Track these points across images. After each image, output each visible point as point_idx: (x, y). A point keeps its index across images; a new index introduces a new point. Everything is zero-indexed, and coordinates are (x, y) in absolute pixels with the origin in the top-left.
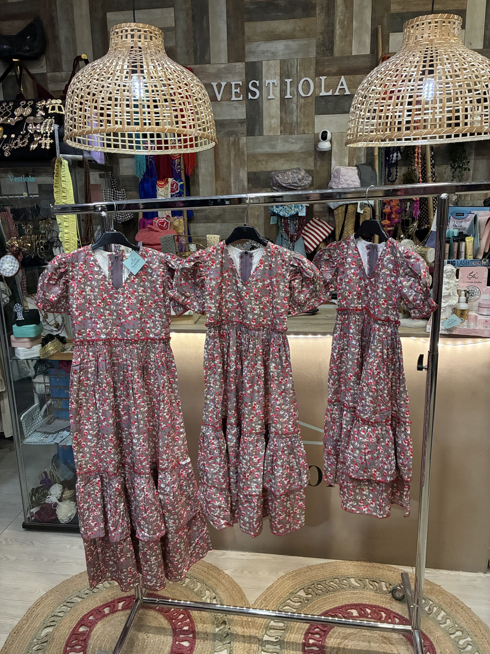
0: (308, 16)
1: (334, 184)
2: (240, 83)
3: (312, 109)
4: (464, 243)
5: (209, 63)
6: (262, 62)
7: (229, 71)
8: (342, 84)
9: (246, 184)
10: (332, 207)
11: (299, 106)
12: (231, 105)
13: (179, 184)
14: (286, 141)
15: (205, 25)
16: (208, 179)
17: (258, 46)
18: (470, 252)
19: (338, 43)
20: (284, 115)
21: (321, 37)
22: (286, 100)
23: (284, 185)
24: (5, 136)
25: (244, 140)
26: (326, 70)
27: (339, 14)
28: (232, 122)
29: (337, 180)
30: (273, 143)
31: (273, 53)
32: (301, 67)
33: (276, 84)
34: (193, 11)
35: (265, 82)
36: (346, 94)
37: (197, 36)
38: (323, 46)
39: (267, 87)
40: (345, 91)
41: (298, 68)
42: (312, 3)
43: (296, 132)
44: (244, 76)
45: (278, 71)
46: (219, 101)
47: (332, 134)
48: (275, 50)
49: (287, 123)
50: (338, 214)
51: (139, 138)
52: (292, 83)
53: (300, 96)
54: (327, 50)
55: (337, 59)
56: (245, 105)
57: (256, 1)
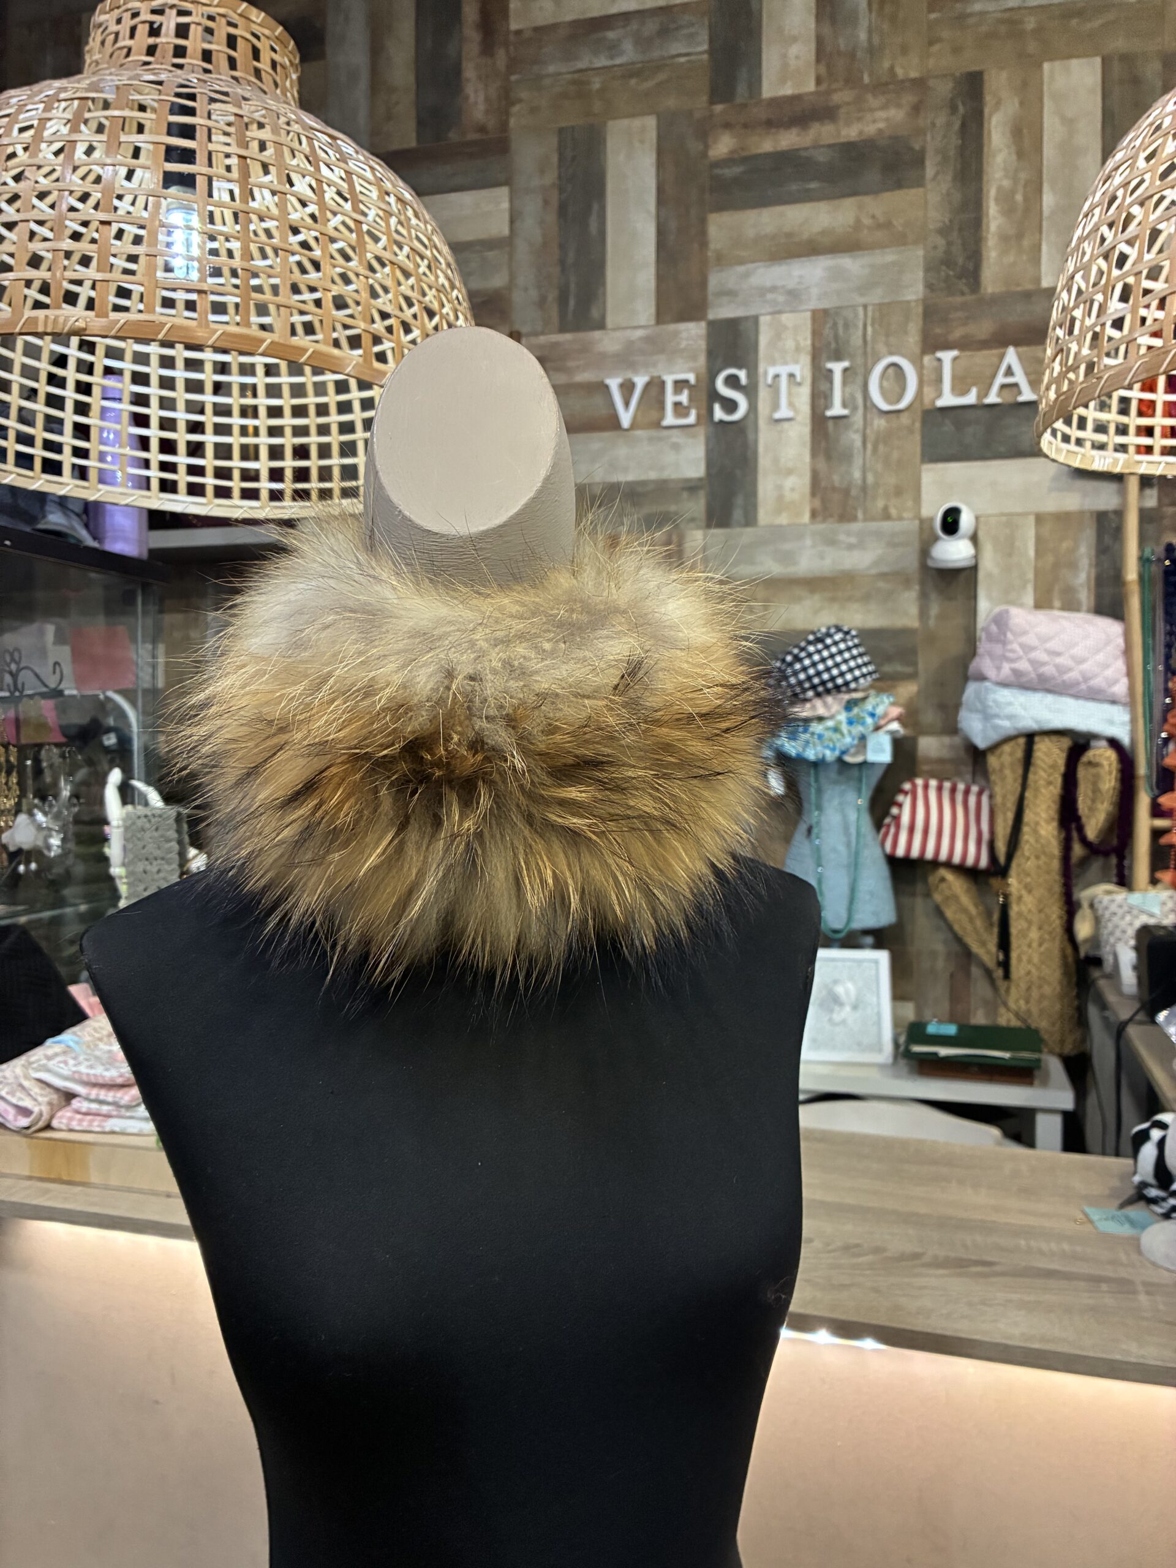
0: (899, 185)
1: (987, 662)
2: (691, 378)
3: (914, 444)
5: (601, 325)
6: (755, 319)
7: (655, 346)
8: (1009, 372)
10: (981, 743)
11: (871, 436)
12: (660, 439)
14: (831, 542)
15: (593, 228)
17: (747, 275)
19: (993, 255)
20: (822, 465)
21: (941, 242)
22: (830, 424)
25: (696, 538)
26: (957, 334)
27: (998, 175)
28: (662, 489)
29: (997, 650)
30: (787, 546)
31: (790, 292)
32: (877, 326)
33: (798, 379)
34: (561, 190)
35: (766, 373)
36: (1021, 399)
37: (571, 257)
38: (948, 267)
39: (770, 386)
40: (1020, 393)
41: (869, 329)
42: (911, 149)
43: (860, 515)
44: (702, 360)
45: (806, 342)
46: (627, 430)
47: (977, 518)
48: (799, 283)
49: (834, 489)
50: (1002, 766)
51: (229, 457)
52: (848, 373)
53: (874, 410)
54: (960, 277)
55: (994, 300)
56: (702, 439)
57: (745, 154)
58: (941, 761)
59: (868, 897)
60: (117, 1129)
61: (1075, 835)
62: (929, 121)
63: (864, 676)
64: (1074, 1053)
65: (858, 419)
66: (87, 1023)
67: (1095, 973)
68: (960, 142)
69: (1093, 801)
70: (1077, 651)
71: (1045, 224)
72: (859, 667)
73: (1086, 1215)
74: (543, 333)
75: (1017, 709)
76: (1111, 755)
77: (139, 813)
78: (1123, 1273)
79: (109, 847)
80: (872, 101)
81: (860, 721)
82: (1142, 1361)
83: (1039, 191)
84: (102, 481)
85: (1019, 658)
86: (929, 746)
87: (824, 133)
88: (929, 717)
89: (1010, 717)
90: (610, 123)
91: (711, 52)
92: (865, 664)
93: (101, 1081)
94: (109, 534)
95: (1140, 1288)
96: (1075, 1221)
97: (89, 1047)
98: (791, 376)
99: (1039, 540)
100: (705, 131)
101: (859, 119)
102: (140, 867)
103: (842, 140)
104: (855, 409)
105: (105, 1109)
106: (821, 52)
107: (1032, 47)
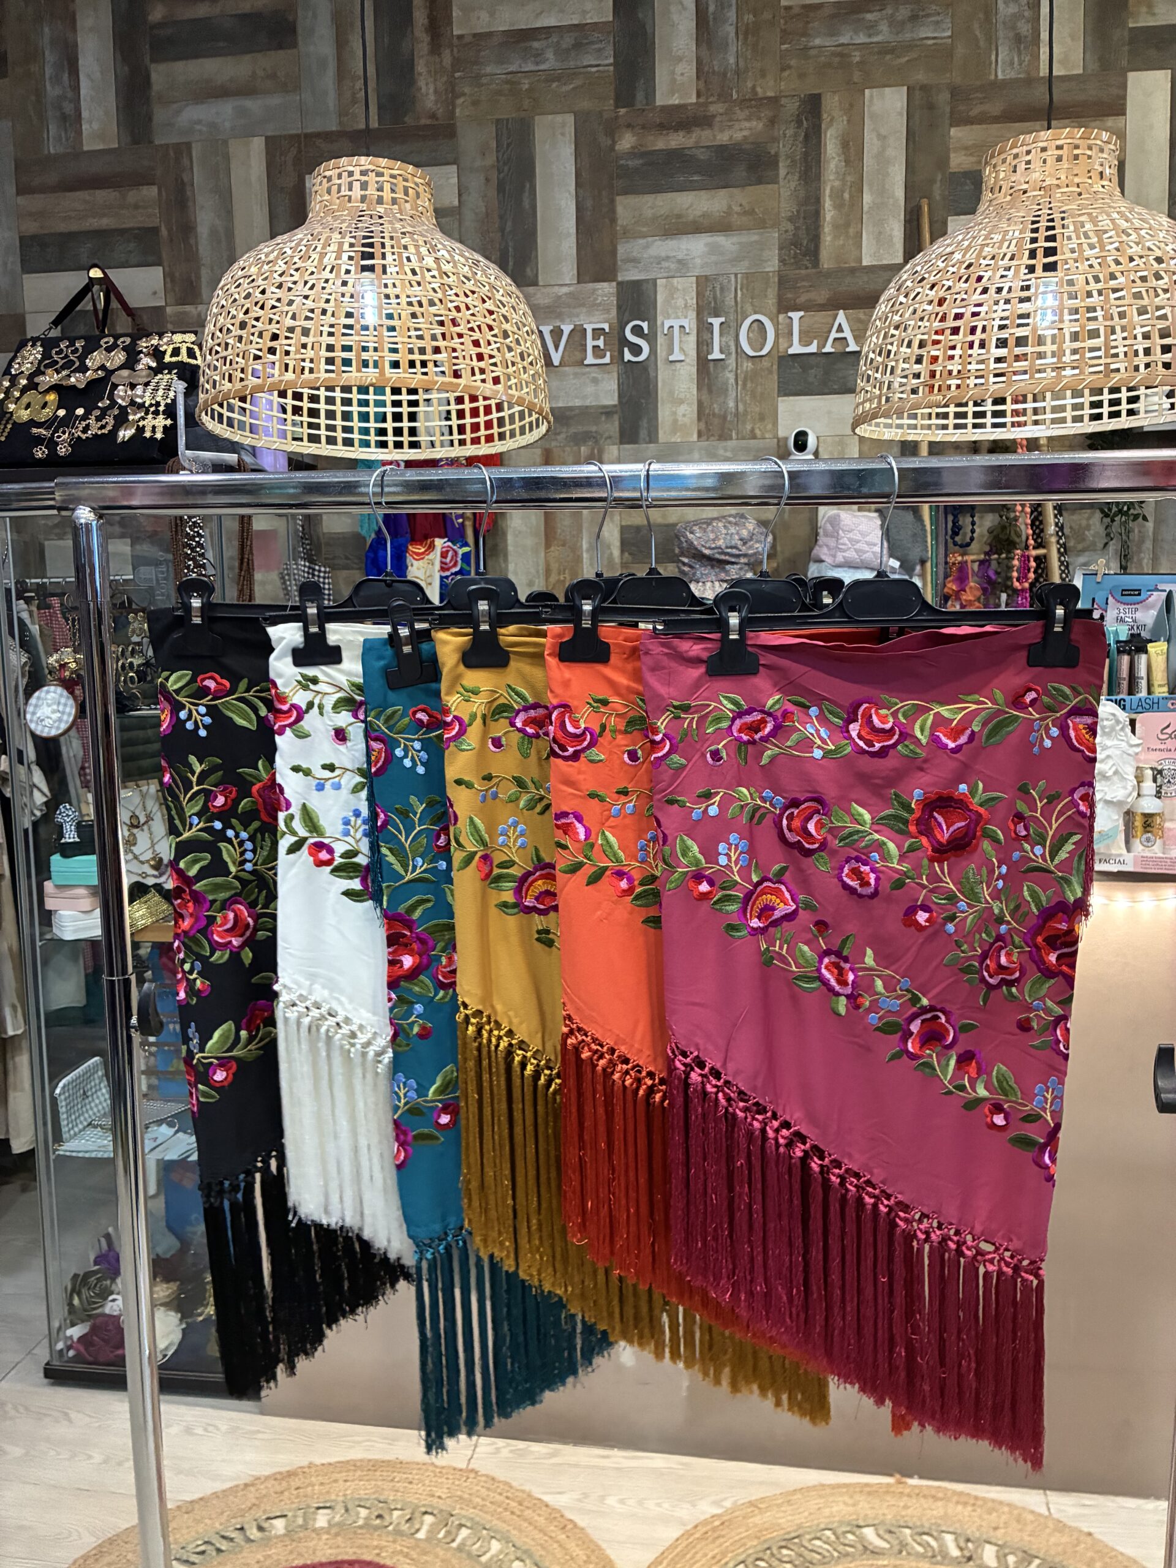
0: (760, 181)
1: (825, 550)
2: (606, 326)
3: (772, 382)
4: (1144, 657)
5: (535, 283)
6: (654, 282)
7: (577, 301)
8: (840, 329)
9: (616, 553)
11: (741, 377)
12: (583, 374)
13: (461, 551)
14: (712, 454)
15: (526, 203)
16: (529, 542)
17: (647, 247)
18: (1160, 677)
19: (828, 238)
20: (705, 397)
21: (790, 227)
22: (711, 364)
23: (707, 552)
24: (62, 413)
25: (612, 452)
26: (803, 299)
27: (832, 177)
28: (584, 413)
29: (832, 543)
31: (680, 262)
32: (745, 291)
33: (687, 330)
34: (499, 173)
35: (663, 325)
36: (848, 349)
37: (509, 224)
38: (796, 247)
39: (666, 335)
40: (848, 345)
41: (739, 293)
42: (769, 153)
43: (734, 435)
44: (614, 312)
45: (693, 301)
47: (819, 438)
48: (686, 254)
49: (714, 415)
52: (724, 326)
53: (744, 355)
54: (805, 255)
55: (828, 274)
56: (615, 375)
57: (643, 149)
62: (781, 132)
68: (804, 150)
71: (865, 216)
80: (741, 114)
83: (861, 191)
87: (705, 137)
90: (537, 118)
91: (615, 64)
100: (612, 129)
101: (730, 127)
103: (717, 143)
104: (729, 354)
106: (701, 72)
107: (857, 76)
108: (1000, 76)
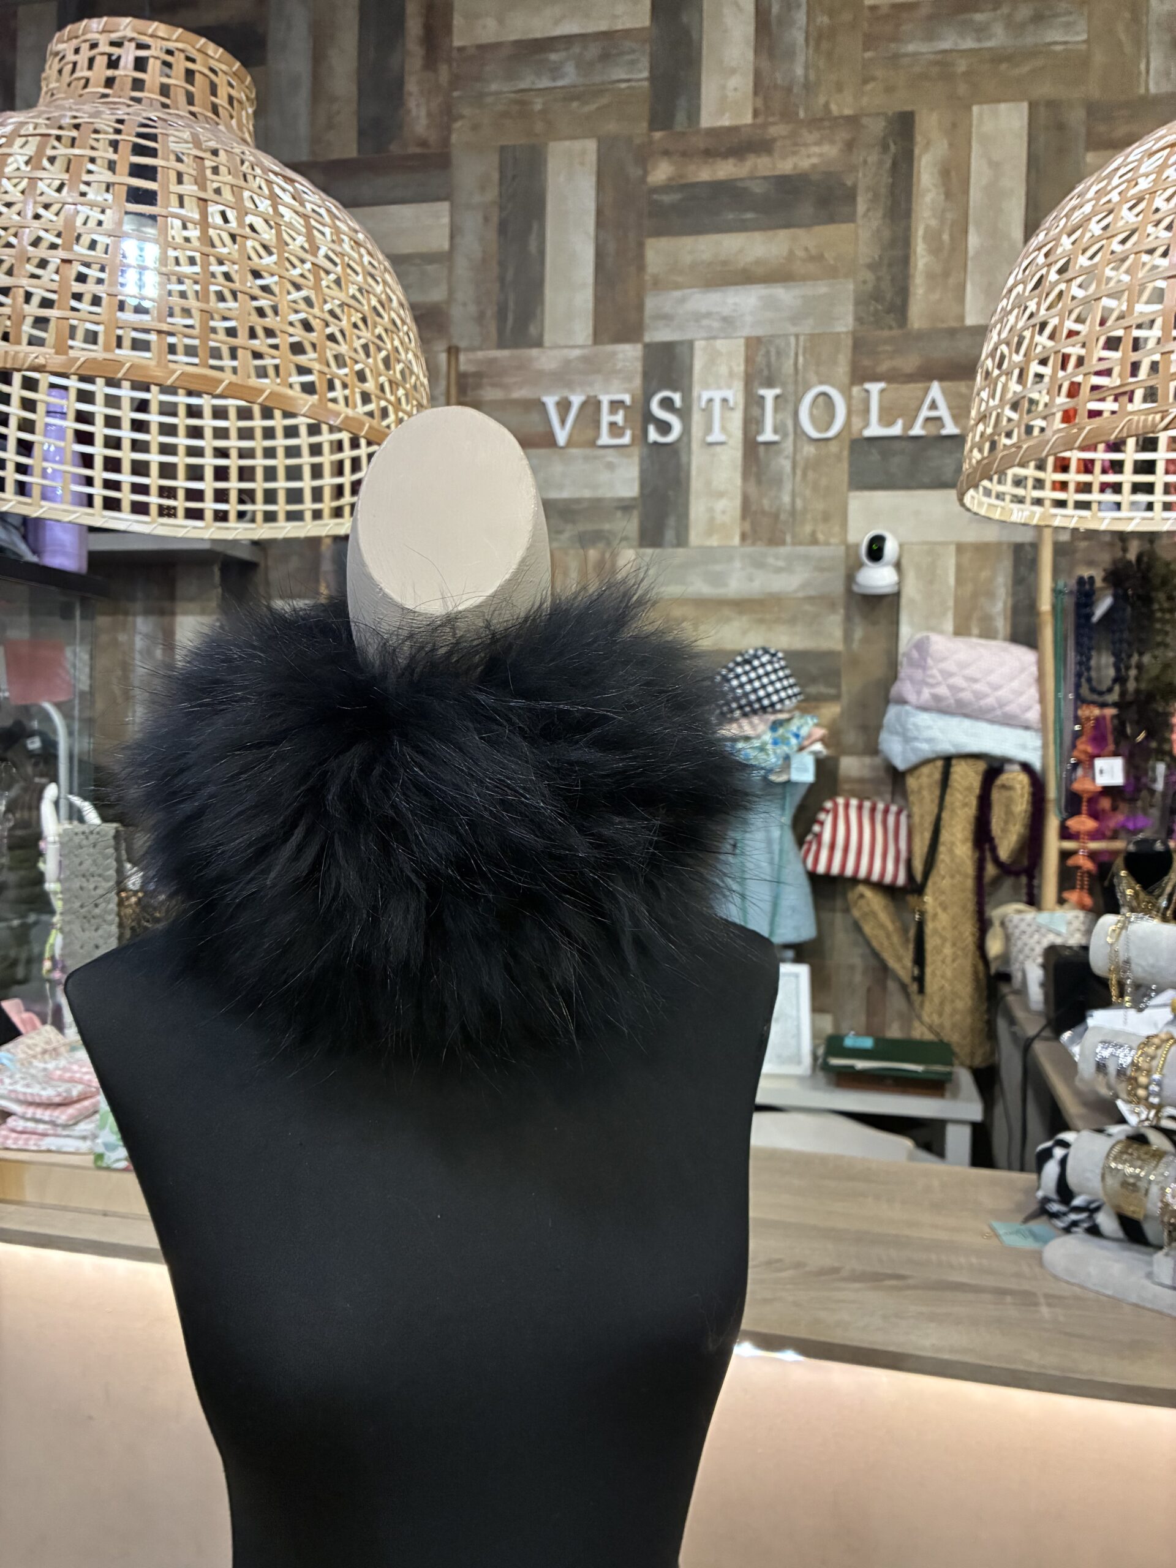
0: (831, 220)
1: (908, 687)
2: (627, 399)
3: (841, 472)
5: (539, 343)
6: (690, 344)
7: (591, 367)
8: (933, 406)
10: (901, 765)
11: (801, 463)
12: (595, 458)
14: (759, 564)
15: (533, 247)
17: (683, 300)
19: (920, 291)
20: (753, 490)
21: (870, 277)
22: (762, 449)
25: (629, 557)
26: (884, 367)
27: (926, 215)
28: (597, 508)
29: (917, 675)
30: (718, 568)
31: (724, 319)
32: (808, 356)
33: (731, 404)
34: (502, 208)
35: (700, 397)
36: (944, 432)
37: (510, 275)
38: (877, 300)
39: (703, 410)
40: (943, 426)
41: (801, 359)
42: (844, 185)
43: (788, 539)
44: (638, 382)
45: (740, 368)
46: (562, 448)
47: (901, 546)
48: (735, 311)
49: (763, 513)
50: (920, 788)
51: (174, 477)
52: (779, 400)
53: (804, 438)
54: (888, 312)
55: (920, 336)
56: (636, 460)
57: (683, 181)
58: (861, 781)
59: (789, 913)
60: (53, 1148)
61: (988, 855)
62: (861, 159)
63: (789, 697)
64: (983, 1065)
65: (788, 446)
66: (20, 1039)
67: (1005, 989)
68: (890, 180)
69: (1006, 822)
70: (993, 678)
71: (969, 263)
72: (784, 689)
73: (993, 1229)
74: (481, 349)
75: (935, 733)
76: (1023, 779)
77: (76, 830)
78: (1026, 1286)
79: (45, 862)
80: (809, 137)
81: (785, 741)
82: (1043, 1371)
83: (966, 232)
84: (44, 497)
85: (938, 684)
86: (850, 766)
87: (762, 165)
88: (851, 737)
89: (929, 740)
90: (551, 144)
91: (652, 78)
92: (791, 686)
93: (37, 1100)
94: (49, 548)
95: (1042, 1300)
96: (983, 1235)
97: (22, 1064)
98: (725, 401)
99: (959, 568)
100: (644, 157)
101: (794, 153)
102: (77, 883)
103: (777, 173)
104: (785, 435)
105: (41, 1127)
106: (759, 85)
107: (962, 89)
108: (1153, 89)
